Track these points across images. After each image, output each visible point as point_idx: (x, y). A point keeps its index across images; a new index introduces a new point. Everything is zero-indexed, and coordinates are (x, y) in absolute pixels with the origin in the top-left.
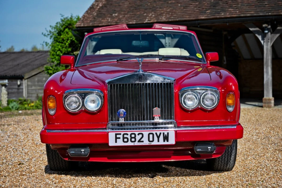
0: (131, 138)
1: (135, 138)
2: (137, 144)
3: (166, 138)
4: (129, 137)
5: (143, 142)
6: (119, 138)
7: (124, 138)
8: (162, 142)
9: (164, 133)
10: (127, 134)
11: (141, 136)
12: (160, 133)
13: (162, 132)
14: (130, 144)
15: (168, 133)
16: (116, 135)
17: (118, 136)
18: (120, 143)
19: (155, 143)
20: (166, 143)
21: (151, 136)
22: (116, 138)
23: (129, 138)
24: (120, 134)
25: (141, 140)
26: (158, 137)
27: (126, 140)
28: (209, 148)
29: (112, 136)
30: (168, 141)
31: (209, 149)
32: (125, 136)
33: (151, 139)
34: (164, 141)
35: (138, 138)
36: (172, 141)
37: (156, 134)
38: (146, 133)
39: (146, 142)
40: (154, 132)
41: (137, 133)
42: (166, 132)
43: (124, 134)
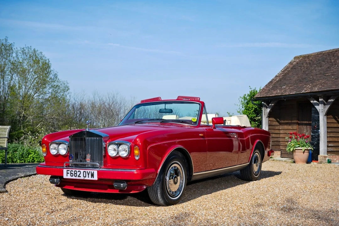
0: (75, 174)
1: (76, 174)
2: (77, 178)
3: (92, 175)
4: (73, 172)
5: (80, 177)
6: (69, 173)
7: (71, 173)
8: (90, 178)
9: (91, 172)
10: (73, 171)
11: (79, 172)
12: (89, 172)
13: (90, 171)
14: (74, 177)
15: (93, 172)
16: (67, 171)
17: (68, 172)
18: (69, 177)
19: (87, 178)
20: (92, 179)
21: (85, 173)
22: (67, 173)
23: (74, 174)
24: (69, 171)
26: (88, 175)
27: (72, 175)
28: (122, 185)
29: (65, 171)
30: (93, 178)
32: (72, 172)
33: (85, 175)
34: (92, 177)
35: (78, 173)
36: (96, 178)
37: (87, 172)
38: (82, 171)
39: (82, 178)
40: (86, 171)
41: (77, 170)
42: (92, 171)
43: (71, 171)
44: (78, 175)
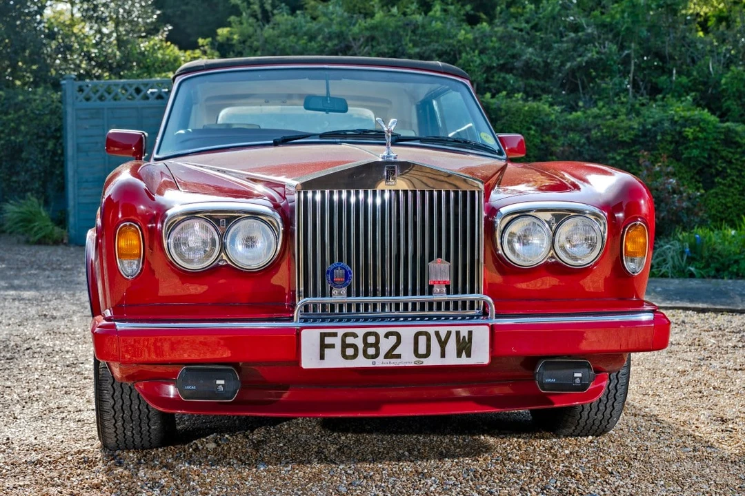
0: (366, 345)
1: (376, 345)
2: (381, 362)
3: (464, 347)
4: (359, 342)
5: (399, 356)
6: (332, 346)
7: (345, 346)
8: (452, 359)
9: (458, 333)
10: (355, 336)
11: (393, 339)
12: (449, 333)
13: (454, 329)
14: (361, 362)
15: (470, 333)
16: (323, 336)
17: (328, 340)
18: (334, 360)
19: (434, 360)
20: (464, 361)
22: (323, 346)
23: (361, 346)
24: (335, 335)
25: (395, 352)
26: (443, 344)
27: (350, 351)
28: (576, 375)
29: (310, 339)
30: (469, 355)
31: (577, 377)
32: (349, 340)
33: (422, 350)
34: (459, 355)
35: (386, 345)
36: (481, 355)
37: (437, 333)
38: (407, 333)
39: (407, 358)
40: (431, 330)
41: (382, 332)
42: (464, 331)
43: (346, 335)
44: (384, 351)
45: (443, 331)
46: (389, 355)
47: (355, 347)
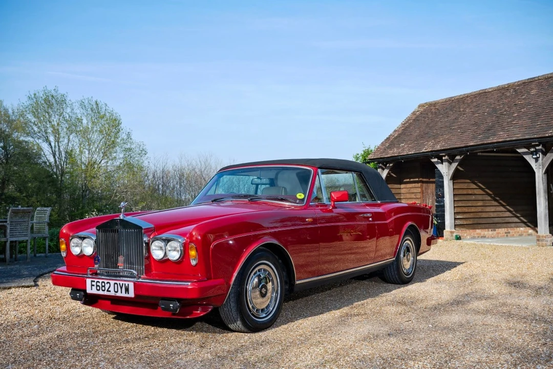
0: (102, 286)
1: (104, 286)
2: (106, 293)
3: (127, 290)
4: (100, 284)
5: (110, 291)
6: (94, 285)
7: (97, 286)
8: (124, 294)
10: (99, 282)
11: (108, 284)
13: (124, 283)
14: (101, 292)
15: (128, 285)
16: (92, 281)
17: (93, 283)
18: (94, 291)
19: (119, 294)
20: (127, 295)
21: (116, 285)
22: (92, 285)
23: (101, 286)
24: (94, 281)
25: (109, 290)
26: (121, 288)
27: (98, 288)
28: (171, 305)
29: (88, 281)
30: (128, 293)
32: (98, 284)
33: (116, 290)
34: (126, 293)
35: (107, 286)
36: (131, 294)
37: (120, 284)
38: (112, 282)
39: (112, 293)
40: (118, 282)
41: (106, 281)
42: (127, 283)
43: (97, 282)
44: (106, 289)
45: (121, 283)
46: (108, 291)
47: (99, 286)
